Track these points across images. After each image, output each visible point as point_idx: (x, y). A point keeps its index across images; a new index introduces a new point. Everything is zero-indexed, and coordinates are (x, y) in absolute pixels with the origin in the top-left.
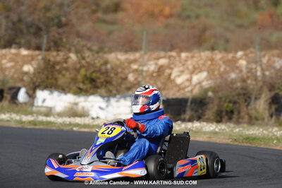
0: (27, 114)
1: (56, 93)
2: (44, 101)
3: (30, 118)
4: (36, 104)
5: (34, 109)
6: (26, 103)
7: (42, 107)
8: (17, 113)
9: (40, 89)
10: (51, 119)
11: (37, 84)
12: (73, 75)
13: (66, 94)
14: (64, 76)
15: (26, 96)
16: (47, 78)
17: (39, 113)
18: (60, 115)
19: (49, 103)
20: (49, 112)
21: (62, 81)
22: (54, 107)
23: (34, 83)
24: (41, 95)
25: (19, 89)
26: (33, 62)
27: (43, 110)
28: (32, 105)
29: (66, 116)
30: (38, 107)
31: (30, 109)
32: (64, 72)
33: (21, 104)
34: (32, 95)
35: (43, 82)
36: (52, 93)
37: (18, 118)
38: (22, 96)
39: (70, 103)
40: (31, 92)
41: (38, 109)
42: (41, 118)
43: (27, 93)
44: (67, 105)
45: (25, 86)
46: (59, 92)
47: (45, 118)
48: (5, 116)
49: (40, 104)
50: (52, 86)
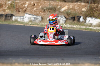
1: (93, 19)
2: (89, 21)
3: (84, 27)
4: (86, 22)
5: (86, 24)
6: (83, 22)
7: (88, 23)
8: (80, 25)
9: (88, 17)
11: (87, 15)
12: (99, 12)
13: (97, 19)
14: (96, 12)
15: (83, 19)
16: (91, 13)
17: (87, 25)
18: (95, 26)
19: (91, 22)
20: (91, 25)
21: (96, 14)
22: (93, 23)
23: (86, 15)
24: (88, 19)
26: (86, 8)
27: (89, 24)
28: (85, 22)
29: (97, 27)
30: (87, 23)
31: (84, 24)
33: (81, 22)
34: (85, 19)
35: (89, 14)
36: (92, 18)
37: (80, 27)
39: (98, 22)
40: (85, 18)
42: (88, 27)
43: (83, 18)
45: (83, 16)
46: (95, 18)
47: (89, 27)
48: (75, 26)
49: (88, 22)
50: (92, 16)
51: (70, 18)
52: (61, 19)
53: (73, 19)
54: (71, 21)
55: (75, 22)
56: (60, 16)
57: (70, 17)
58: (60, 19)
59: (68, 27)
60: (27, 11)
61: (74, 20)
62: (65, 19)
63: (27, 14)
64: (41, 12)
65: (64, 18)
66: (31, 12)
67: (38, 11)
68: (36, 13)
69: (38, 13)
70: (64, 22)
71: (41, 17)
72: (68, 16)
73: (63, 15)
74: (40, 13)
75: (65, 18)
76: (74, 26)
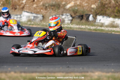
0: (93, 26)
1: (105, 17)
2: (100, 20)
3: (94, 28)
4: (97, 22)
5: (96, 24)
6: (92, 21)
7: (99, 23)
8: (89, 25)
9: (99, 15)
10: (103, 28)
11: (97, 13)
12: (112, 10)
13: (109, 17)
14: (109, 10)
16: (102, 11)
17: (98, 26)
18: (107, 26)
19: (102, 21)
20: (102, 25)
21: (108, 12)
22: (104, 23)
23: (96, 13)
24: (99, 18)
25: (90, 15)
26: (96, 4)
28: (95, 22)
29: (109, 27)
30: (97, 23)
31: (94, 24)
32: (109, 8)
33: (90, 21)
34: (95, 18)
35: (100, 12)
36: (103, 17)
37: (89, 27)
38: (91, 18)
39: (111, 21)
40: (95, 17)
41: (98, 23)
42: (98, 28)
43: (93, 17)
44: (110, 22)
45: (92, 14)
46: (107, 17)
47: (100, 28)
48: (83, 27)
49: (98, 21)
50: (104, 14)
51: (77, 17)
52: (67, 18)
53: (81, 17)
54: (78, 20)
55: (83, 21)
56: (64, 14)
57: (77, 15)
58: (65, 18)
59: (75, 28)
60: (25, 8)
61: (82, 19)
62: (71, 18)
63: (25, 11)
64: (42, 9)
65: (69, 16)
66: (30, 9)
67: (38, 8)
68: (36, 11)
69: (39, 10)
70: (69, 22)
71: (41, 15)
72: (75, 14)
73: (69, 13)
74: (40, 10)
75: (71, 16)
76: (81, 26)
